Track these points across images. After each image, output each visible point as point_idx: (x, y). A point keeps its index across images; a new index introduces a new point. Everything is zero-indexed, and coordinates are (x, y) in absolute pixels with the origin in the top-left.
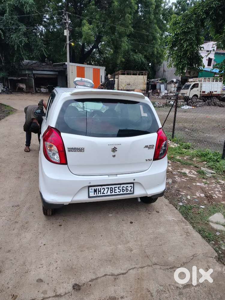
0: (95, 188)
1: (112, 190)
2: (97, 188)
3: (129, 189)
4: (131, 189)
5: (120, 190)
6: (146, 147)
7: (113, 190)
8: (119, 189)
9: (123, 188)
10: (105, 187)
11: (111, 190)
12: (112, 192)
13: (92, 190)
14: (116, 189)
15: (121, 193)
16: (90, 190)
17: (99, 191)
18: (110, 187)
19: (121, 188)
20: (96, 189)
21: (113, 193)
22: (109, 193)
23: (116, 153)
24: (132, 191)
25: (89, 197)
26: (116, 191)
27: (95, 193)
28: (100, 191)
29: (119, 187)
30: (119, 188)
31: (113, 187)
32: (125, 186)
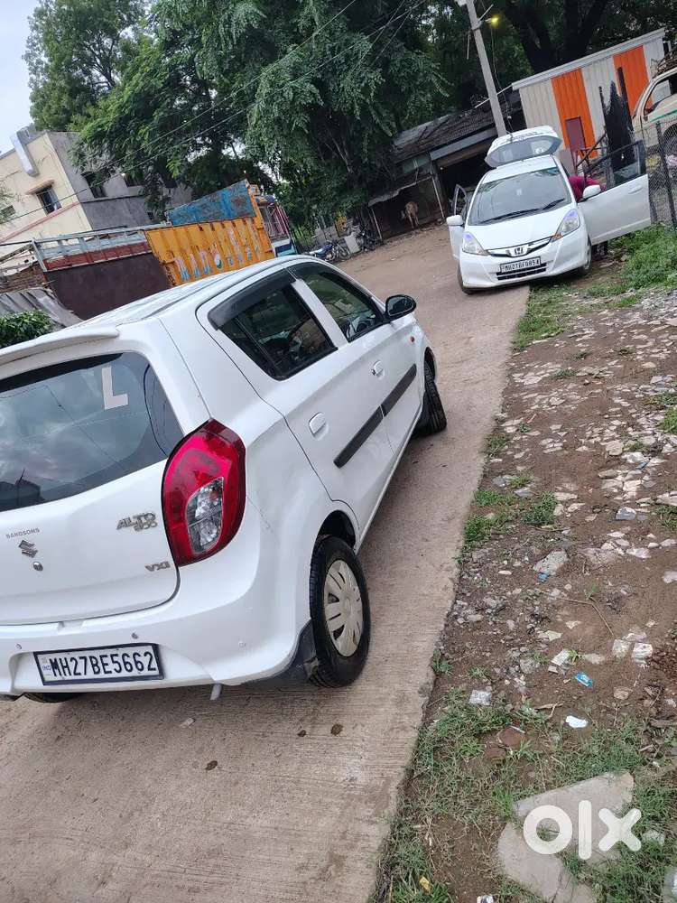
0: (53, 657)
1: (96, 665)
2: (58, 656)
3: (145, 660)
4: (150, 662)
5: (119, 664)
6: (124, 524)
7: (100, 665)
8: (113, 662)
9: (127, 659)
10: (76, 655)
11: (93, 666)
12: (97, 670)
13: (45, 661)
14: (105, 660)
15: (124, 673)
16: (42, 665)
17: (63, 667)
18: (87, 654)
19: (119, 659)
20: (55, 660)
21: (102, 675)
22: (90, 675)
23: (38, 559)
24: (154, 669)
25: (45, 683)
26: (107, 668)
27: (57, 671)
28: (67, 666)
29: (112, 656)
30: (115, 659)
31: (97, 654)
32: (130, 651)
